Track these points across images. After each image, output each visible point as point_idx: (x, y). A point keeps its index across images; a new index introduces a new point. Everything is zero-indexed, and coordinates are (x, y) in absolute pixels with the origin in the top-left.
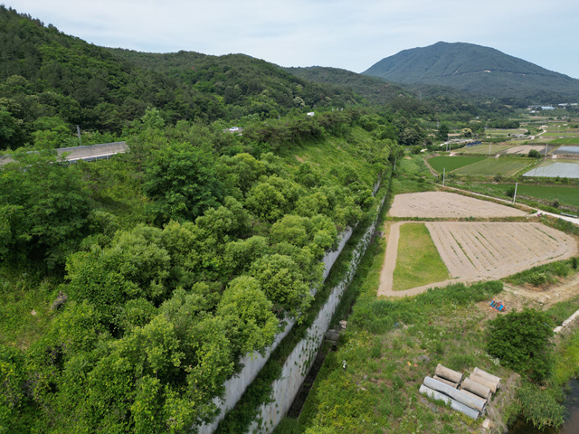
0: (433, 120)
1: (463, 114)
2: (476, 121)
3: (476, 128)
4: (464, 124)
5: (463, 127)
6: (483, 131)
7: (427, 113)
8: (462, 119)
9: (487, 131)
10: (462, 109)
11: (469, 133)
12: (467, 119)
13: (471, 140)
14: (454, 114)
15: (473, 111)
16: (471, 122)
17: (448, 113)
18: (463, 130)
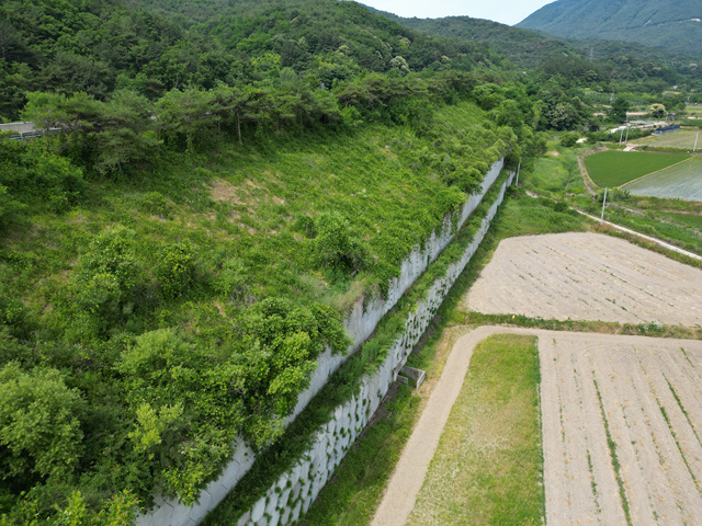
0: (606, 91)
1: (653, 82)
2: (673, 92)
3: (672, 103)
4: (654, 97)
5: (652, 102)
6: (683, 108)
7: (598, 80)
8: (651, 89)
9: (689, 108)
10: (653, 74)
11: (661, 112)
12: (659, 89)
13: (663, 123)
14: (640, 82)
15: (669, 78)
16: (664, 93)
17: (631, 79)
18: (652, 107)
